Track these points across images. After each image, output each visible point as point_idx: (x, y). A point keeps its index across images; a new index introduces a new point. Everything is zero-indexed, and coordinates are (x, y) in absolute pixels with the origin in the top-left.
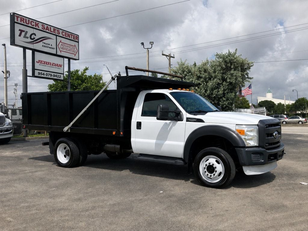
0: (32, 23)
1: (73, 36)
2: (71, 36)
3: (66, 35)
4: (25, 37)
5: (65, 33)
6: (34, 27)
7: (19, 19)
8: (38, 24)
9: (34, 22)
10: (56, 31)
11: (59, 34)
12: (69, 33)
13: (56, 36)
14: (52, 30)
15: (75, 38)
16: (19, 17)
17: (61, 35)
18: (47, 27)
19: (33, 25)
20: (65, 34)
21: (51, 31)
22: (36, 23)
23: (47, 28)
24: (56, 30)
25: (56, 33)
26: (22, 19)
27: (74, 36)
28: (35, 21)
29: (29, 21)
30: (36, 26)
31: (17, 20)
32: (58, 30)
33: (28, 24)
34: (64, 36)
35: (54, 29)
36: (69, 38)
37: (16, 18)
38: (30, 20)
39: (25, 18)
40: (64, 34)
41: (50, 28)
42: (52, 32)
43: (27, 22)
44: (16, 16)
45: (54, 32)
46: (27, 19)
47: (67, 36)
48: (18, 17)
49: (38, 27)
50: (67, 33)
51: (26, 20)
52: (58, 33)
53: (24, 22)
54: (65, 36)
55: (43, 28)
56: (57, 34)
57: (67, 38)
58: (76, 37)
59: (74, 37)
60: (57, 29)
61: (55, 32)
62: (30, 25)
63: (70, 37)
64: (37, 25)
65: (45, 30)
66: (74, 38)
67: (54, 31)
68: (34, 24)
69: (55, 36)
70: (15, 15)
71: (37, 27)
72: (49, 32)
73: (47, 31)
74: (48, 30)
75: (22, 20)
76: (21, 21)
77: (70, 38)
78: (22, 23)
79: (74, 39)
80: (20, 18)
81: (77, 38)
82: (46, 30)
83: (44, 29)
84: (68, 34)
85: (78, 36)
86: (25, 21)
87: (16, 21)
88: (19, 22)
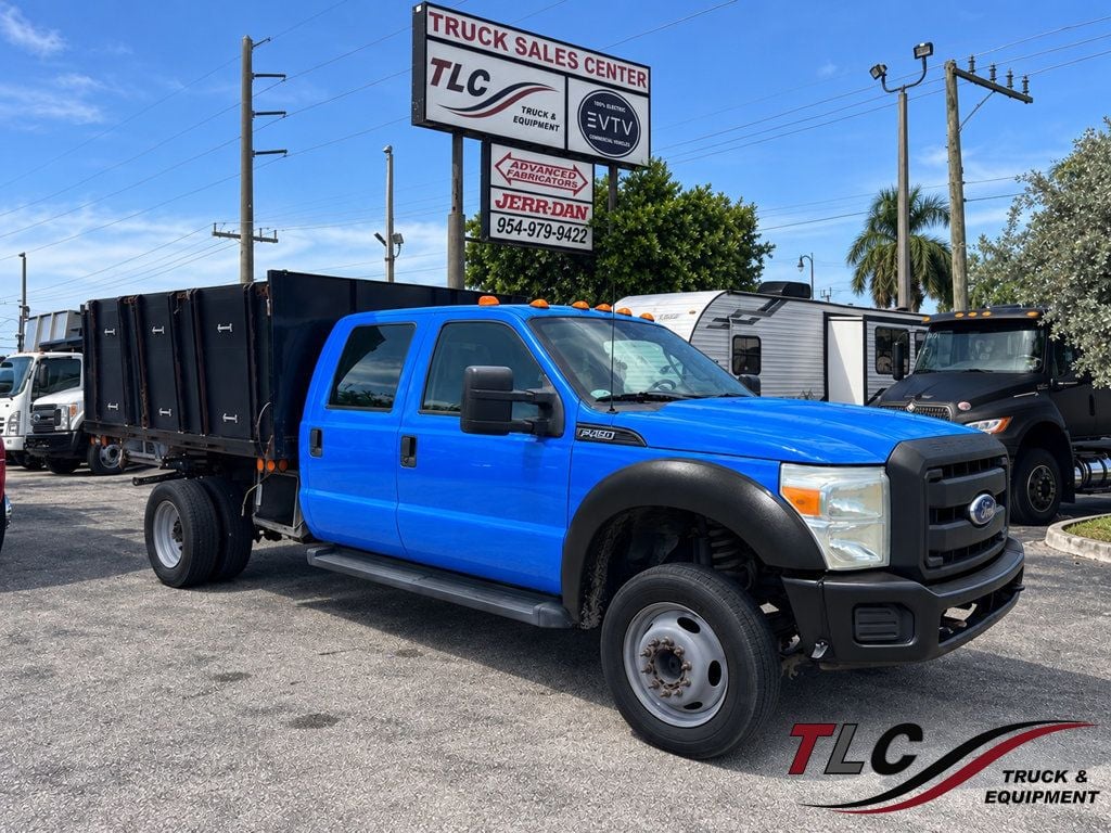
0: (485, 33)
1: (626, 73)
2: (618, 71)
3: (601, 71)
4: (453, 86)
5: (598, 62)
6: (490, 48)
7: (442, 23)
8: (504, 35)
9: (489, 32)
10: (566, 55)
11: (576, 67)
12: (612, 62)
13: (567, 75)
14: (552, 54)
15: (635, 80)
16: (442, 17)
17: (581, 71)
18: (535, 44)
19: (489, 43)
20: (599, 68)
21: (546, 59)
22: (496, 32)
23: (534, 50)
24: (564, 51)
25: (564, 65)
26: (452, 23)
27: (630, 71)
28: (492, 28)
29: (473, 26)
30: (496, 46)
31: (436, 29)
32: (570, 53)
33: (472, 38)
34: (594, 76)
35: (558, 50)
36: (610, 81)
37: (431, 20)
38: (479, 25)
39: (460, 19)
40: (591, 66)
41: (545, 47)
42: (551, 61)
43: (469, 34)
44: (431, 14)
45: (558, 63)
46: (469, 22)
47: (605, 72)
48: (437, 17)
49: (505, 49)
50: (606, 60)
51: (464, 23)
52: (573, 64)
53: (457, 35)
54: (598, 74)
55: (521, 50)
56: (567, 69)
57: (605, 80)
58: (639, 73)
59: (630, 76)
60: (568, 49)
61: (561, 60)
62: (476, 43)
63: (615, 78)
64: (499, 40)
65: (525, 58)
66: (632, 80)
67: (558, 56)
68: (491, 37)
69: (563, 77)
70: (430, 9)
71: (500, 50)
72: (542, 63)
73: (534, 60)
74: (538, 54)
75: (452, 27)
76: (448, 33)
77: (617, 82)
78: (452, 37)
79: (630, 82)
80: (444, 20)
81: (643, 80)
82: (530, 55)
83: (524, 53)
84: (608, 64)
85: (645, 71)
86: (459, 30)
87: (431, 31)
88: (441, 34)
